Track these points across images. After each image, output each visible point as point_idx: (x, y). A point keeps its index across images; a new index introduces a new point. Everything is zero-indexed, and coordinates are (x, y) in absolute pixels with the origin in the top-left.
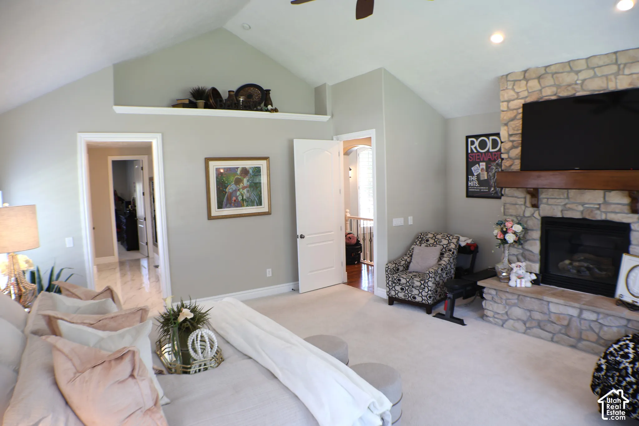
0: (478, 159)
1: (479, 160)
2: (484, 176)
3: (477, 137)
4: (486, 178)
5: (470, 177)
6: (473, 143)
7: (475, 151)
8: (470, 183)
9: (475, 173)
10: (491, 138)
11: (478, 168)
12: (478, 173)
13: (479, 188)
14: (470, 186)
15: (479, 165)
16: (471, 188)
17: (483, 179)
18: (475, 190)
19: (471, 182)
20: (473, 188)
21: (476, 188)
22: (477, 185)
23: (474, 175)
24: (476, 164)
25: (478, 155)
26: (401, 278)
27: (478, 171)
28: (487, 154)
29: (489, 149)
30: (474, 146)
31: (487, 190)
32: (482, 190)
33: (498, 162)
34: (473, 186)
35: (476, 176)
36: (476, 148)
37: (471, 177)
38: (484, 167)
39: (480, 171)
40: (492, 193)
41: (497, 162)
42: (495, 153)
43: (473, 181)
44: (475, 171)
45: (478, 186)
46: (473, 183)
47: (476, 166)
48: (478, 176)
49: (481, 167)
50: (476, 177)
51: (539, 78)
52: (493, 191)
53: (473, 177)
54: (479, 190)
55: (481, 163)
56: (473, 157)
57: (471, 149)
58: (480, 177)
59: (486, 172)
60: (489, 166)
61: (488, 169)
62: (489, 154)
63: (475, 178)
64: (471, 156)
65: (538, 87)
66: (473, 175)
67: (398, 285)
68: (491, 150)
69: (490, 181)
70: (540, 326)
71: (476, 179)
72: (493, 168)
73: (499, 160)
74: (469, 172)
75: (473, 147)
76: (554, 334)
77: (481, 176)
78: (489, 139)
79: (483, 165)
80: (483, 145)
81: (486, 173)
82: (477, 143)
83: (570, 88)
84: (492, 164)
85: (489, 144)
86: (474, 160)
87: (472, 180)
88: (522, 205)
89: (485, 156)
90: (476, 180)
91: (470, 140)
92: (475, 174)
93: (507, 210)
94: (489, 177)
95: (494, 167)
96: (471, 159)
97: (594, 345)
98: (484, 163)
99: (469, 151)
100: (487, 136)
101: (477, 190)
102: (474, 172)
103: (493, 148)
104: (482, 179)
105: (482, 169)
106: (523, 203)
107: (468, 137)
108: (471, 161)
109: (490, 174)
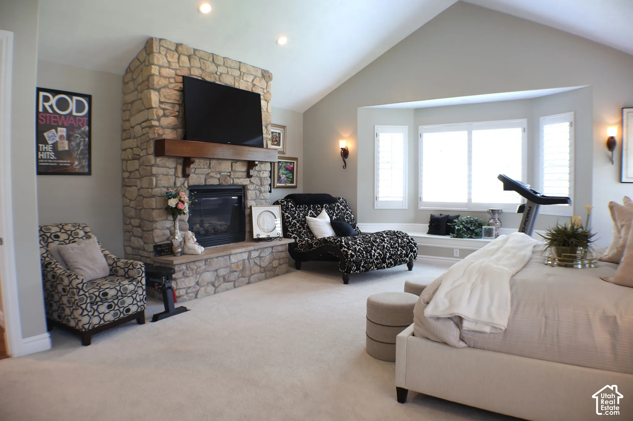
0: (54, 122)
1: (56, 124)
2: (64, 146)
3: (55, 92)
4: (67, 148)
5: (40, 145)
6: (46, 99)
7: (50, 111)
8: (41, 154)
9: (49, 140)
10: (75, 98)
11: (54, 134)
12: (55, 141)
13: (56, 161)
14: (42, 159)
15: (57, 131)
16: (42, 161)
17: (62, 150)
18: (51, 164)
19: (43, 153)
20: (46, 161)
21: (50, 161)
22: (52, 157)
23: (48, 144)
24: (52, 129)
25: (55, 117)
26: (107, 290)
27: (54, 139)
28: (68, 117)
29: (71, 112)
30: (49, 104)
31: (69, 165)
32: (61, 164)
33: (85, 129)
34: (47, 159)
35: (51, 144)
36: (51, 106)
37: (42, 146)
38: (65, 134)
39: (57, 139)
40: (76, 169)
41: (83, 129)
42: (80, 118)
43: (46, 151)
44: (49, 137)
45: (54, 159)
46: (47, 154)
47: (52, 132)
48: (55, 145)
49: (59, 134)
50: (51, 147)
51: (189, 57)
52: (77, 165)
53: (46, 147)
54: (56, 164)
55: (59, 129)
56: (46, 118)
57: (44, 107)
58: (57, 147)
59: (67, 140)
60: (71, 133)
61: (69, 137)
62: (72, 118)
63: (49, 148)
64: (43, 116)
65: (188, 65)
66: (46, 143)
67: (102, 304)
68: (75, 114)
69: (73, 153)
70: (225, 281)
71: (51, 149)
72: (77, 137)
73: (86, 128)
74: (40, 139)
75: (47, 105)
76: (235, 281)
77: (59, 145)
78: (72, 99)
79: (63, 131)
80: (63, 105)
81: (66, 142)
82: (53, 100)
83: (212, 76)
84: (76, 131)
85: (72, 106)
86: (48, 123)
87: (44, 150)
88: (172, 175)
89: (65, 120)
90: (51, 151)
91: (42, 94)
92: (50, 142)
93: (159, 182)
94: (71, 148)
95: (78, 135)
96: (42, 121)
97: (259, 274)
98: (65, 129)
99: (41, 110)
100: (71, 94)
101: (53, 164)
102: (47, 139)
103: (77, 112)
104: (60, 149)
105: (61, 137)
106: (173, 173)
107: (39, 90)
108: (42, 123)
109: (73, 143)
